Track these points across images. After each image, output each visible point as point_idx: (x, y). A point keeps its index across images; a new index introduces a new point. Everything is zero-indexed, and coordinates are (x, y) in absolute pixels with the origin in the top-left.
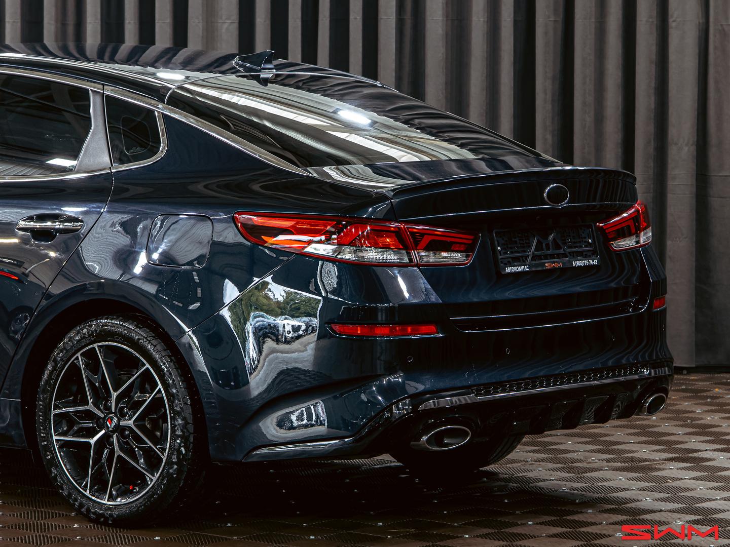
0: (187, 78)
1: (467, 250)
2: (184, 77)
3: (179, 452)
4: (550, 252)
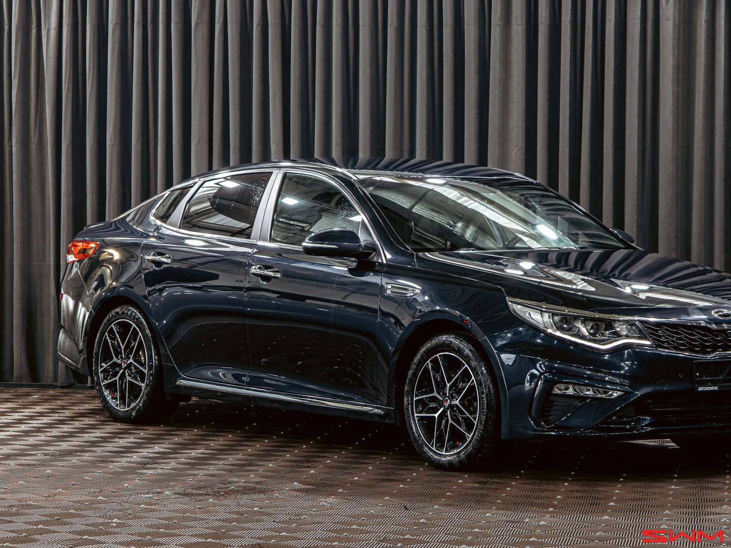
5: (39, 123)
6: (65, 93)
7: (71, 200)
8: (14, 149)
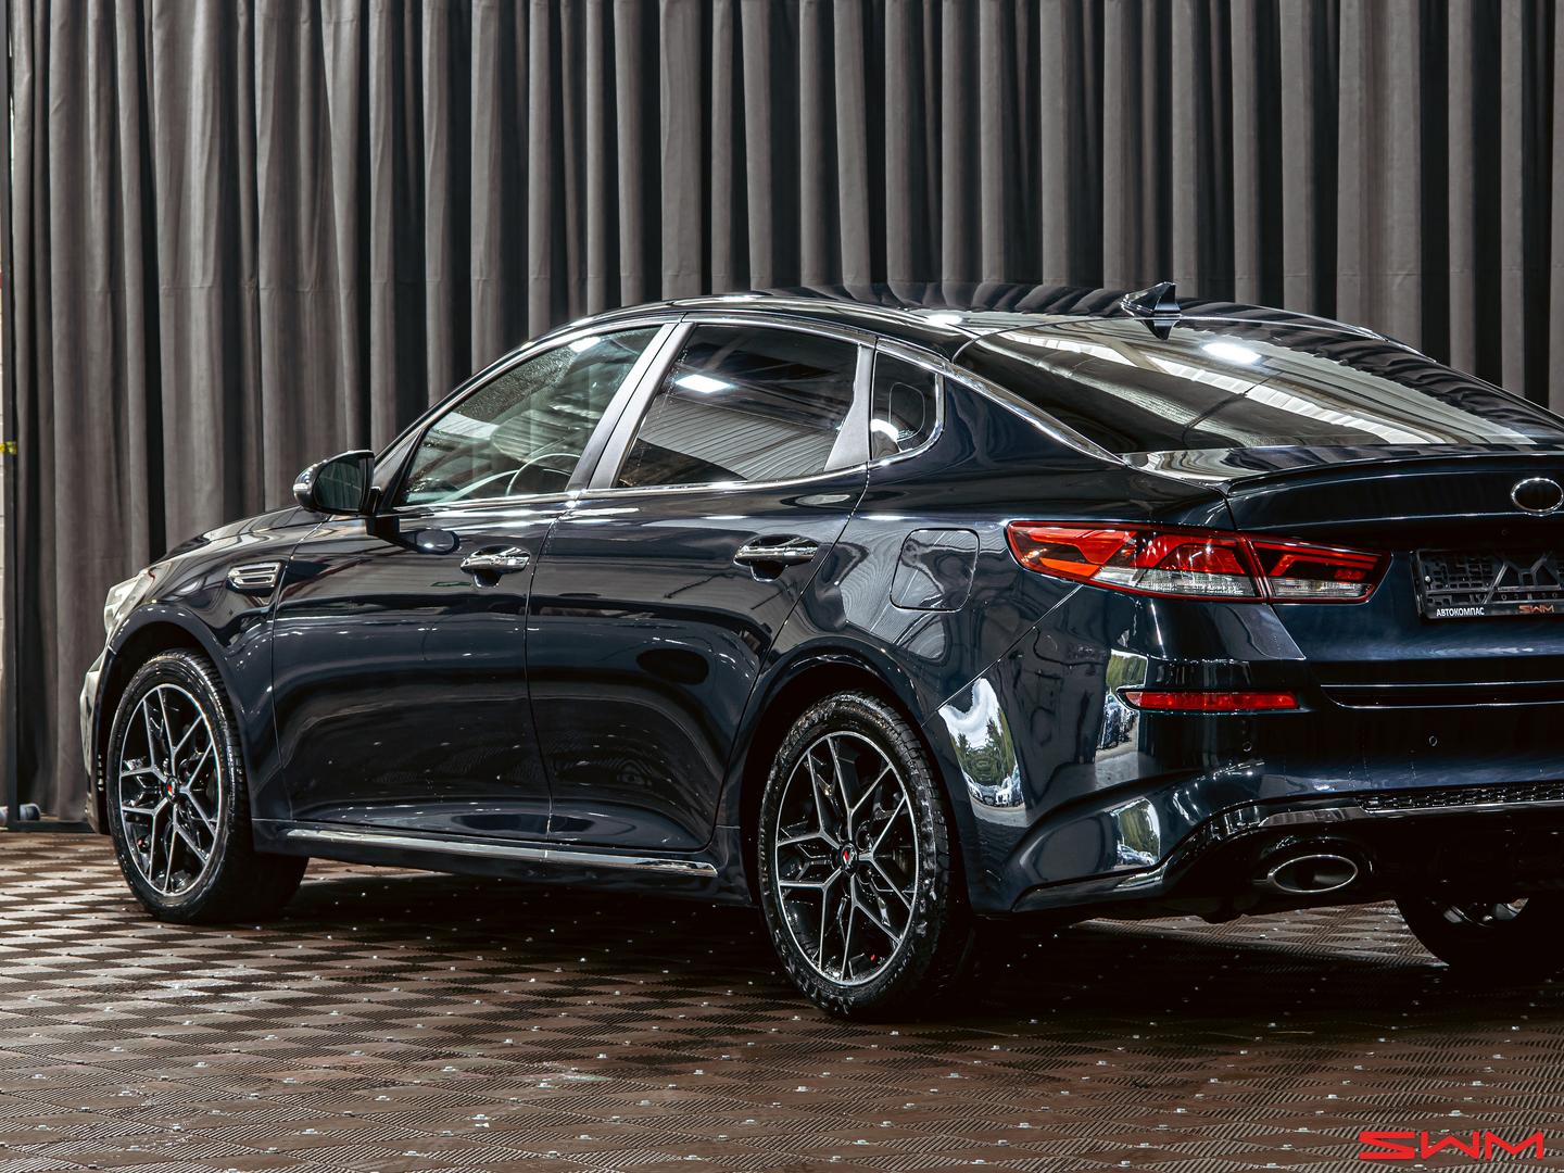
0: (966, 320)
1: (1368, 577)
2: (961, 320)
3: (929, 898)
4: (1531, 588)
5: (320, 236)
6: (377, 166)
7: (392, 408)
8: (264, 295)
